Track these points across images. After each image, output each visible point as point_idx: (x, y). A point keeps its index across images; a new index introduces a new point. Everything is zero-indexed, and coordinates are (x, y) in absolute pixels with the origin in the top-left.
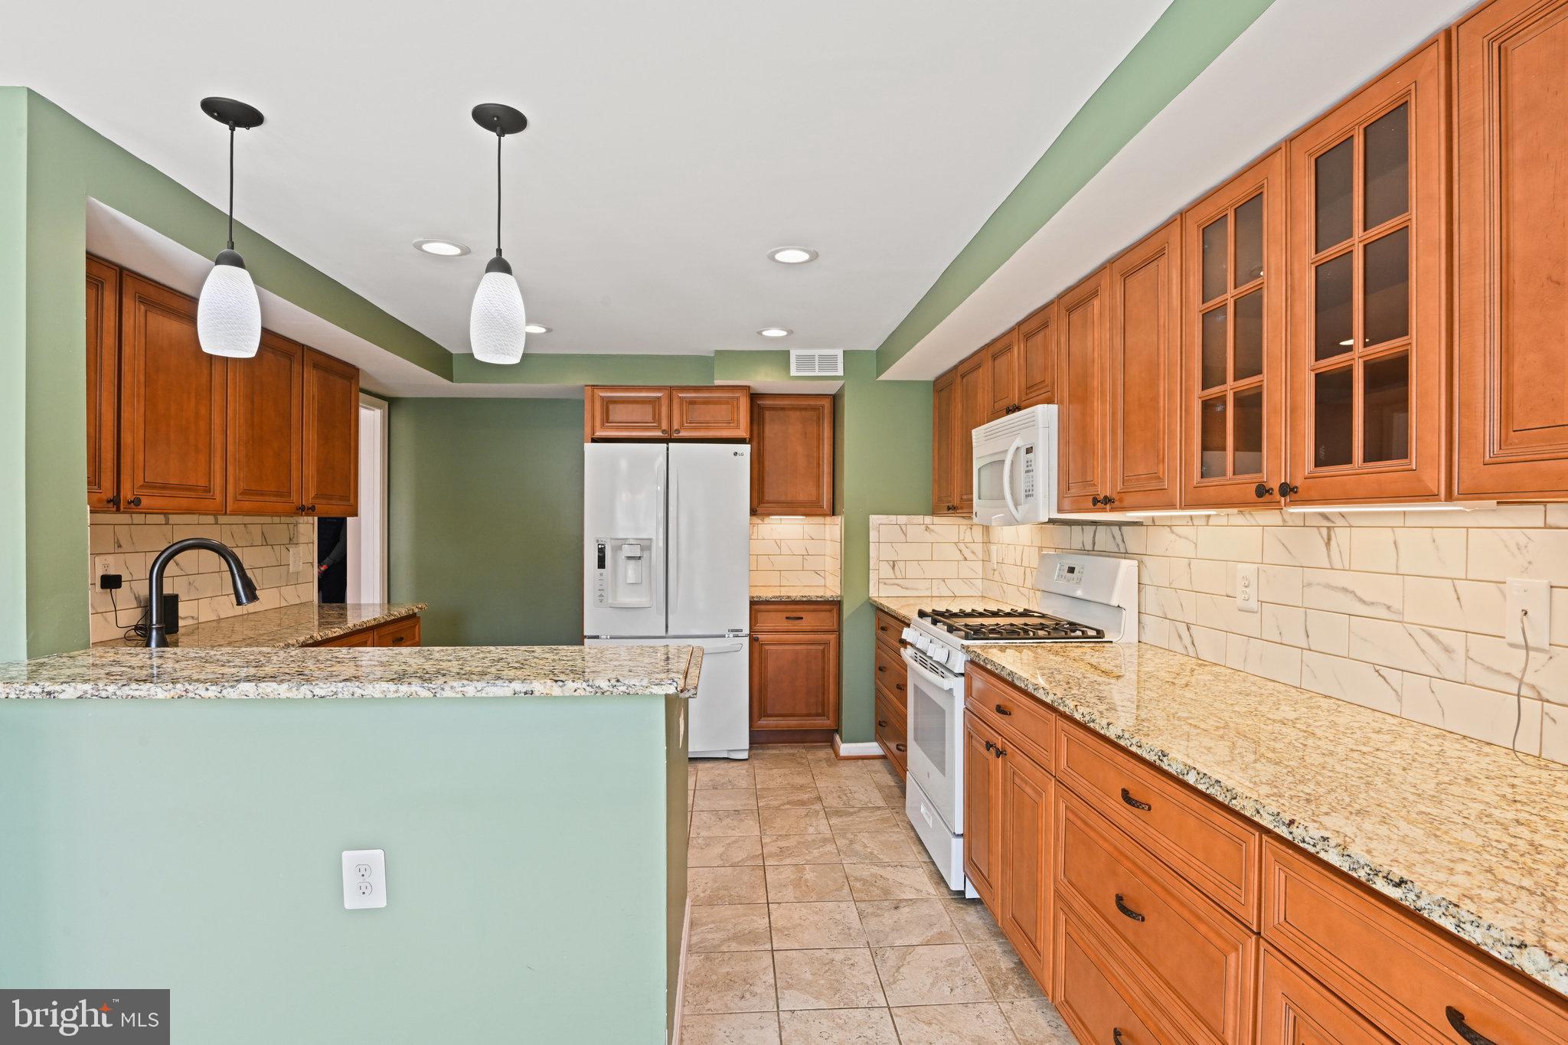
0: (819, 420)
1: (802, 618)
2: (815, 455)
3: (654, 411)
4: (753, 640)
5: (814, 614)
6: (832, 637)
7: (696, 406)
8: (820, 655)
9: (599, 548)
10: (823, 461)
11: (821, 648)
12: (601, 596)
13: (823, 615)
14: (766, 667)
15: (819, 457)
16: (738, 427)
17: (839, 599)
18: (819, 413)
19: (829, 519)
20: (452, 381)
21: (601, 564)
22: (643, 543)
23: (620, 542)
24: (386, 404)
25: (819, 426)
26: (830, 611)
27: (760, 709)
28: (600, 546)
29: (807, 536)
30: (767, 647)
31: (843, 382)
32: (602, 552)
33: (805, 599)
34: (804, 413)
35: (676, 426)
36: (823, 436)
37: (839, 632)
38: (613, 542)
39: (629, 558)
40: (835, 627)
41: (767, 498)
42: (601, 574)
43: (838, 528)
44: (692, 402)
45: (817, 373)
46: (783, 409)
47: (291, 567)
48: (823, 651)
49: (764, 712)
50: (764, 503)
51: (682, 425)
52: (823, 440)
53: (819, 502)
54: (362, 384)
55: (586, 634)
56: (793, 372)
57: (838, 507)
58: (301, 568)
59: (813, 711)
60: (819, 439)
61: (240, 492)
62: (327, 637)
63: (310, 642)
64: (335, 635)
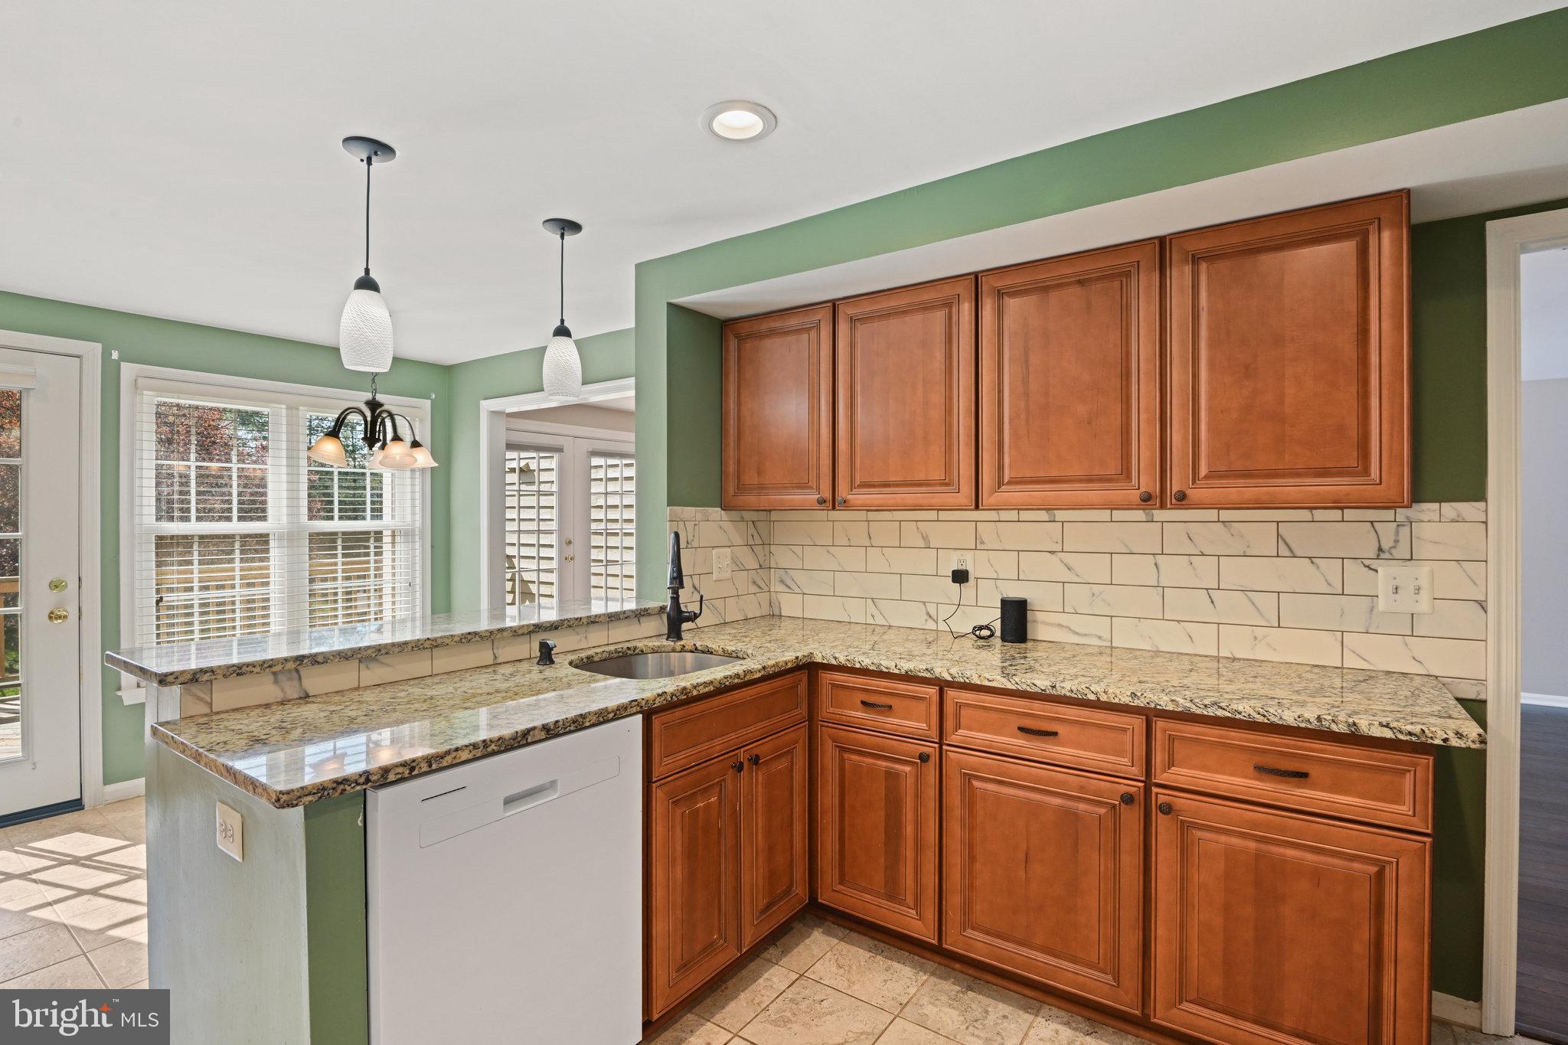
47: (1382, 600)
61: (1006, 481)
62: (967, 681)
63: (923, 674)
64: (987, 683)
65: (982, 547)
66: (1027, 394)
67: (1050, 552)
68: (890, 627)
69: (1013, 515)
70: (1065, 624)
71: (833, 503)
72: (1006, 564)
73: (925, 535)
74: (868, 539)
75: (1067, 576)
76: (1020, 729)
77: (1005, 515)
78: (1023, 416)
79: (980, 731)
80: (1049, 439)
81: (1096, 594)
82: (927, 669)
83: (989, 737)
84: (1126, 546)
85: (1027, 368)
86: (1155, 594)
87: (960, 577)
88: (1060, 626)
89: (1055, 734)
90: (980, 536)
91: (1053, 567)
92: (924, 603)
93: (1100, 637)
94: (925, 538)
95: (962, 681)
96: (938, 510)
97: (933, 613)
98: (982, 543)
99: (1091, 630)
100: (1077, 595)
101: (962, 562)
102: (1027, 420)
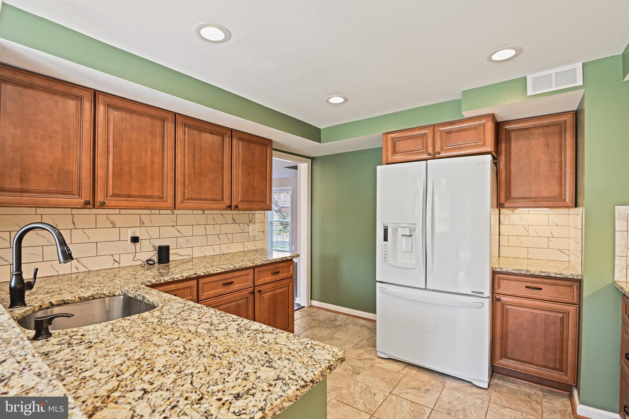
0: (561, 132)
1: (541, 289)
2: (558, 160)
3: (423, 143)
4: (494, 300)
5: (553, 287)
6: (572, 309)
7: (453, 134)
8: (559, 322)
9: (384, 229)
10: (565, 165)
11: (561, 315)
12: (385, 258)
13: (562, 289)
14: (507, 322)
15: (561, 161)
16: (484, 145)
17: (579, 278)
18: (561, 128)
19: (573, 211)
20: (320, 143)
21: (386, 239)
22: (411, 226)
23: (396, 226)
24: (310, 160)
25: (561, 137)
26: (570, 286)
27: (502, 351)
28: (385, 228)
29: (551, 223)
30: (508, 307)
31: (582, 91)
32: (386, 230)
33: (543, 274)
34: (546, 129)
35: (438, 149)
36: (565, 145)
37: (579, 305)
38: (393, 226)
39: (403, 235)
40: (575, 301)
41: (513, 195)
42: (386, 245)
43: (579, 217)
44: (449, 132)
45: (554, 89)
46: (527, 129)
47: (250, 233)
48: (562, 319)
49: (505, 354)
50: (512, 199)
51: (442, 148)
52: (565, 147)
53: (561, 197)
54: (274, 147)
55: (377, 280)
56: (530, 93)
57: (580, 200)
58: (256, 234)
59: (551, 365)
60: (562, 148)
61: (186, 199)
62: (209, 273)
63: (193, 276)
64: (216, 272)
65: (144, 225)
66: (194, 167)
67: (172, 226)
68: (90, 271)
69: (157, 212)
70: (177, 253)
71: (90, 204)
72: (154, 232)
73: (112, 221)
74: (73, 225)
75: (179, 235)
76: (223, 285)
77: (154, 212)
78: (193, 175)
79: (210, 291)
80: (201, 185)
81: (188, 240)
82: (194, 274)
83: (214, 291)
84: (197, 223)
85: (195, 158)
86: (204, 237)
87: (135, 240)
88: (176, 254)
89: (233, 282)
90: (142, 221)
91: (173, 232)
92: (112, 255)
93: (189, 255)
94: (113, 223)
95: (208, 274)
96: (120, 209)
97: (118, 260)
98: (143, 224)
99: (186, 253)
100: (182, 241)
101: (134, 233)
102: (194, 177)
